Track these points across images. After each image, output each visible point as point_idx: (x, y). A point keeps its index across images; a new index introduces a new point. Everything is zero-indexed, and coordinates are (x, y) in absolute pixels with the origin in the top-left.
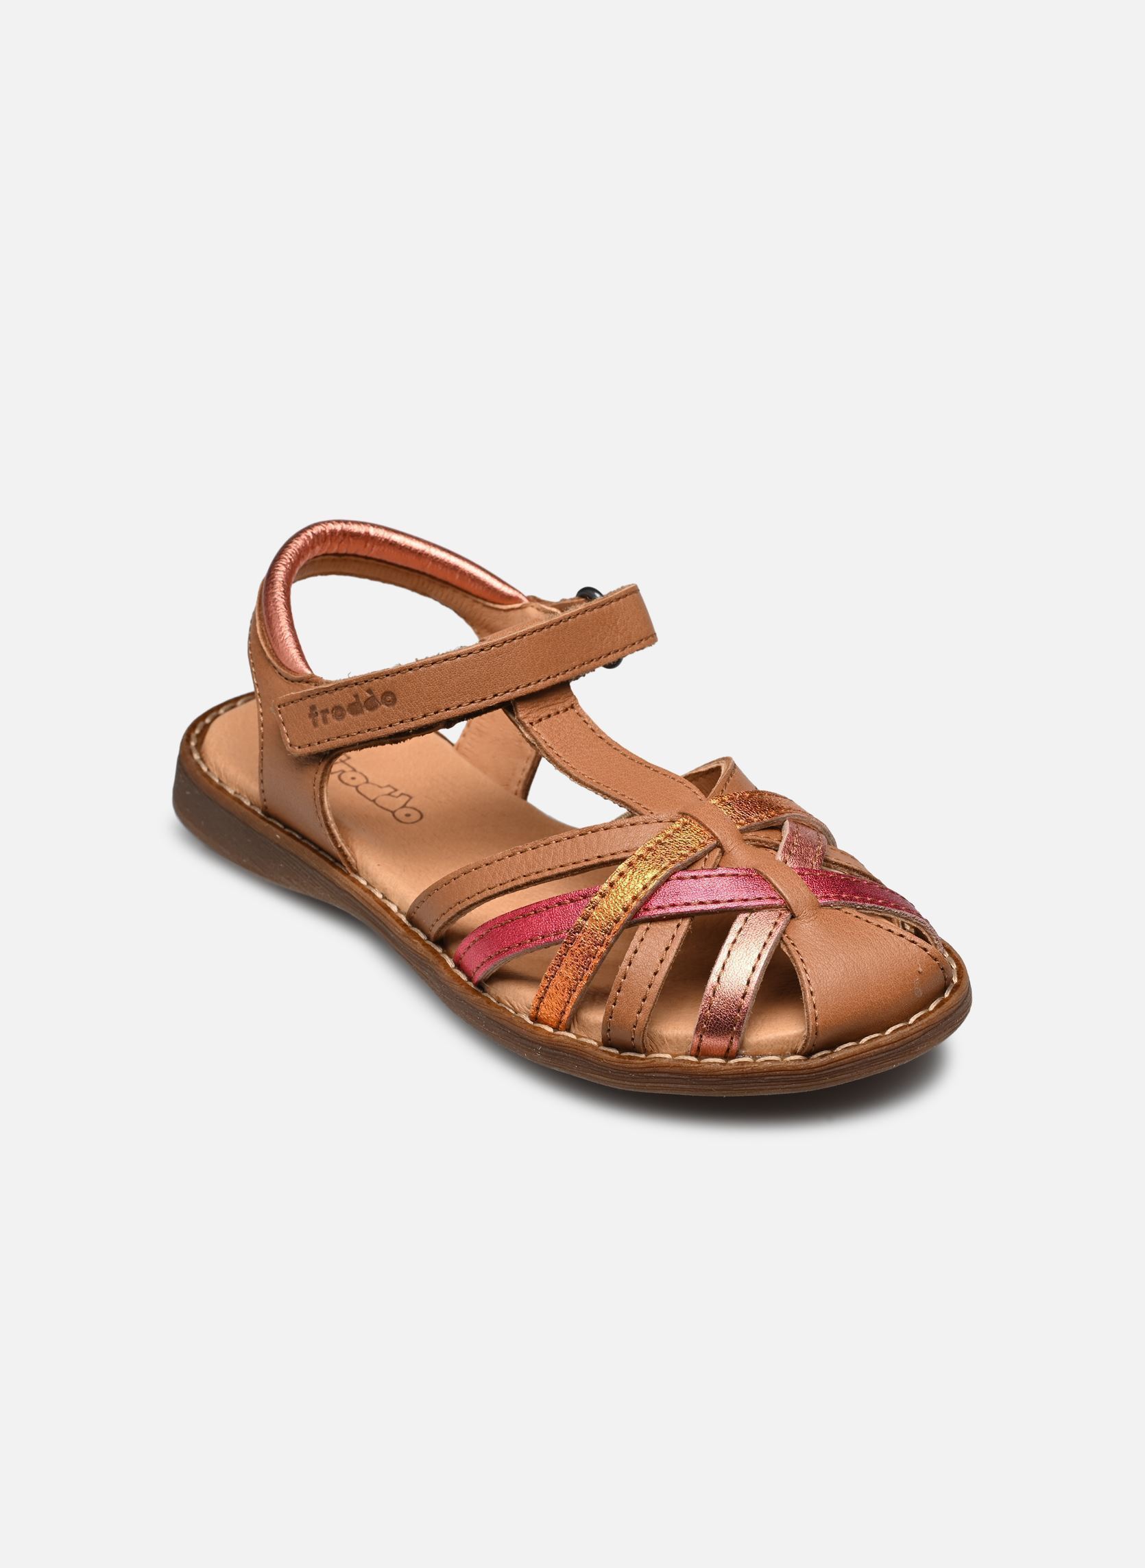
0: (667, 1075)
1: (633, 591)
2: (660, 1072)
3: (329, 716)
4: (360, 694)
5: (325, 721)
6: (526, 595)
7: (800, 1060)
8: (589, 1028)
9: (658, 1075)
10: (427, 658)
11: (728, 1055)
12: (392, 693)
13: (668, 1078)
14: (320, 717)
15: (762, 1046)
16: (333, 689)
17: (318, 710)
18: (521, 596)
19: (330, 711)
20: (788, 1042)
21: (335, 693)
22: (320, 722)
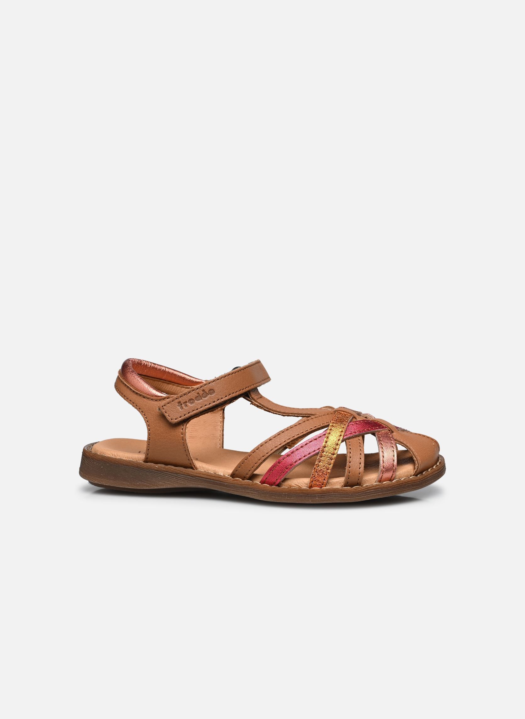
0: (373, 490)
1: (258, 362)
2: (370, 490)
3: (188, 404)
4: (200, 392)
5: (186, 406)
6: (204, 380)
7: (414, 477)
8: (334, 484)
9: (370, 491)
10: (219, 376)
11: (391, 480)
12: (213, 390)
13: (373, 491)
14: (183, 405)
15: (401, 474)
16: (188, 393)
17: (182, 403)
18: (203, 381)
19: (187, 402)
20: (409, 472)
21: (189, 394)
22: (184, 407)
